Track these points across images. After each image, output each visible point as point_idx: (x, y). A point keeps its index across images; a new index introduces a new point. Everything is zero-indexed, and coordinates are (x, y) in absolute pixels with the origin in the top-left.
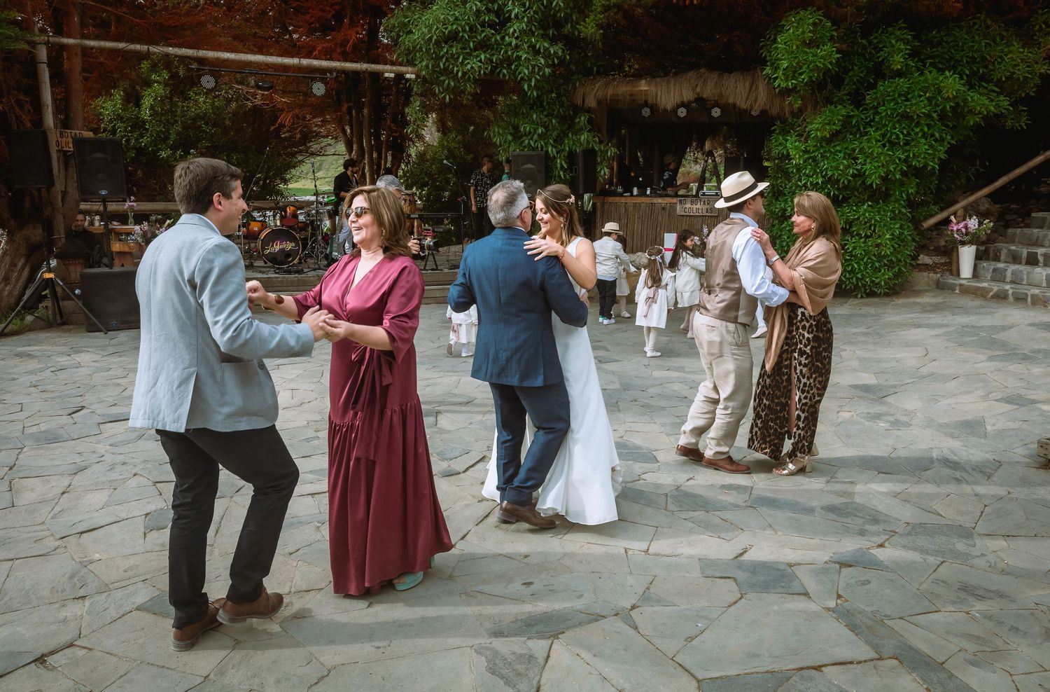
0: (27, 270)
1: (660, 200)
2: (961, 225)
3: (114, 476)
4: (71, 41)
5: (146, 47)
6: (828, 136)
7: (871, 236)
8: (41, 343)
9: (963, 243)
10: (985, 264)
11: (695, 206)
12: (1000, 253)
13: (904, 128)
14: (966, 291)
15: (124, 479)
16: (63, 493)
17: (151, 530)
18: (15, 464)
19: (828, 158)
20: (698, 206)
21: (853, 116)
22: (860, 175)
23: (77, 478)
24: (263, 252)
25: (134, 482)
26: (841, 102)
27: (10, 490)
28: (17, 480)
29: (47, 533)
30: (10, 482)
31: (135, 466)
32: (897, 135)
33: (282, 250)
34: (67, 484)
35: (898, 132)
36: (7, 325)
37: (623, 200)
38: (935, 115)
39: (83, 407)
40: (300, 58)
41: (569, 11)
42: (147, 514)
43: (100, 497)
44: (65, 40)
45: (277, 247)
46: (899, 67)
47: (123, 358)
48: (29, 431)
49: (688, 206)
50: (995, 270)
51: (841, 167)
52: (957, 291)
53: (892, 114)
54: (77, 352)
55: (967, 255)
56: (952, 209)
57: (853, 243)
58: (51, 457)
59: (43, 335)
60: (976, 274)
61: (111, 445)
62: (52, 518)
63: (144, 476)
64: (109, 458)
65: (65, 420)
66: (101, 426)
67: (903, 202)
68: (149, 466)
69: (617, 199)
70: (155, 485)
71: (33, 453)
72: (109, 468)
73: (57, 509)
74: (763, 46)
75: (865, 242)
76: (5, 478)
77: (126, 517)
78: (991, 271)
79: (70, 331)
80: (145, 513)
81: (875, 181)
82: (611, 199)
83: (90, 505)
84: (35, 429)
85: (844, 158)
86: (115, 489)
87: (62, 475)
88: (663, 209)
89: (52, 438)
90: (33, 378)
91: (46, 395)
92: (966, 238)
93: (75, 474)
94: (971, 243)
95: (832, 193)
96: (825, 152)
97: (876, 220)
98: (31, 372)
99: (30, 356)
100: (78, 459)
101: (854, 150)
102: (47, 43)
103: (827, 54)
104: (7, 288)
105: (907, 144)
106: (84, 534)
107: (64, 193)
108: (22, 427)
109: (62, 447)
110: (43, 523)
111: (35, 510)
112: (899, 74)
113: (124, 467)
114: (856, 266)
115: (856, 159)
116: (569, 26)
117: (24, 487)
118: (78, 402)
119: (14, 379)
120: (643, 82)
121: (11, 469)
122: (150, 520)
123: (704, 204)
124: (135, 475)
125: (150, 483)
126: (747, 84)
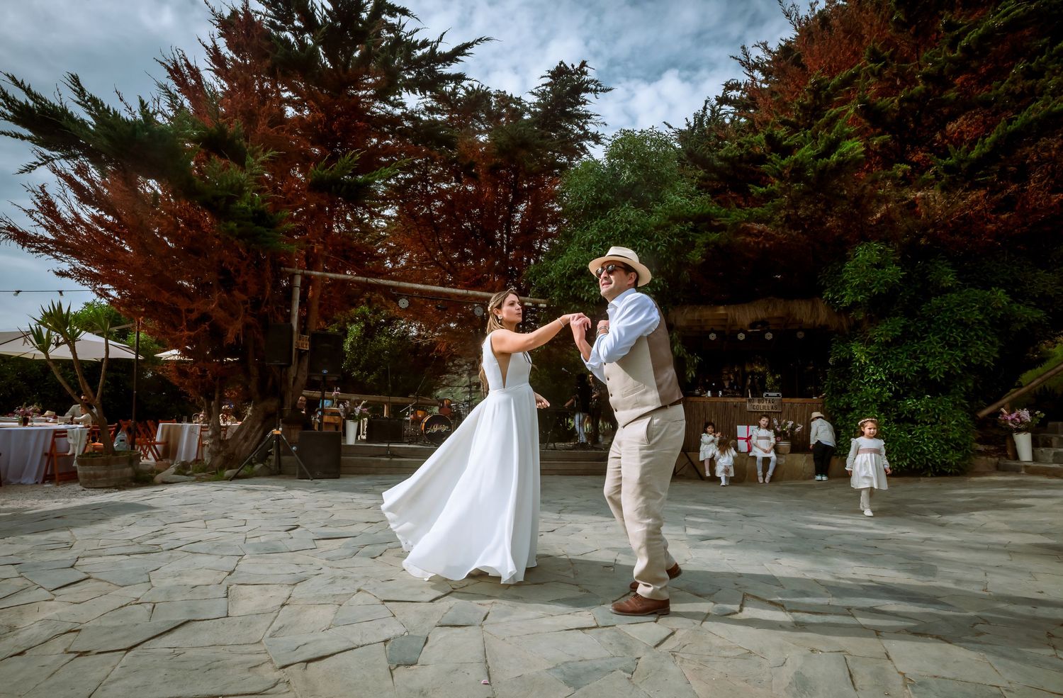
0: (261, 432)
1: (732, 400)
2: (1014, 416)
3: (337, 589)
4: (318, 273)
5: (365, 279)
6: (890, 340)
7: (936, 423)
8: (264, 484)
9: (1019, 431)
10: (1043, 449)
11: (762, 405)
12: (1051, 441)
13: (960, 332)
14: (1031, 471)
15: (347, 594)
16: (283, 605)
17: (398, 666)
18: (234, 570)
19: (890, 358)
20: (765, 404)
21: (910, 326)
22: (924, 371)
23: (297, 589)
24: (425, 431)
25: (359, 599)
26: (896, 315)
27: (227, 597)
28: (234, 586)
29: (264, 657)
30: (228, 588)
31: (357, 581)
32: (955, 338)
33: (439, 432)
34: (286, 595)
35: (957, 336)
36: (240, 470)
37: (702, 399)
38: (986, 322)
39: (298, 526)
40: (467, 290)
41: (668, 254)
42: (386, 641)
43: (324, 614)
44: (314, 273)
45: (435, 429)
46: (950, 285)
47: (327, 495)
48: (250, 541)
49: (756, 404)
50: (1056, 454)
51: (906, 365)
52: (1023, 472)
53: (949, 321)
54: (290, 490)
55: (1023, 442)
56: (1000, 403)
57: (920, 429)
58: (271, 566)
59: (265, 479)
60: (1035, 458)
61: (327, 559)
62: (271, 636)
63: (369, 593)
64: (326, 570)
65: (283, 534)
66: (316, 542)
67: (962, 395)
68: (370, 582)
69: (696, 399)
70: (383, 604)
71: (251, 561)
72: (329, 581)
73: (276, 625)
74: (821, 278)
75: (931, 427)
76: (223, 583)
77: (361, 644)
78: (1052, 454)
79: (284, 478)
80: (383, 639)
81: (939, 376)
82: (691, 399)
83: (313, 622)
84: (255, 540)
85: (907, 358)
86: (340, 605)
87: (281, 585)
88: (735, 406)
89: (272, 550)
90: (257, 504)
91: (265, 515)
92: (1022, 426)
93: (295, 584)
94: (1026, 430)
95: (894, 388)
96: (888, 354)
97: (939, 410)
98: (255, 500)
99: (254, 490)
100: (296, 570)
101: (915, 351)
102: (302, 275)
103: (893, 273)
104: (245, 444)
105: (965, 344)
106: (312, 665)
107: (295, 379)
108: (244, 537)
109: (280, 557)
110: (259, 642)
111: (251, 623)
112: (950, 290)
113: (345, 582)
114: (925, 448)
115: (917, 358)
116: (668, 266)
117: (241, 595)
118: (293, 522)
119: (241, 504)
120: (722, 307)
121: (230, 574)
122: (391, 649)
123: (770, 402)
124: (359, 591)
125: (378, 601)
126: (810, 307)
